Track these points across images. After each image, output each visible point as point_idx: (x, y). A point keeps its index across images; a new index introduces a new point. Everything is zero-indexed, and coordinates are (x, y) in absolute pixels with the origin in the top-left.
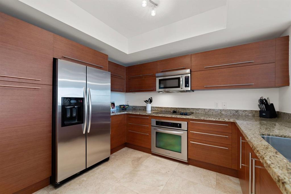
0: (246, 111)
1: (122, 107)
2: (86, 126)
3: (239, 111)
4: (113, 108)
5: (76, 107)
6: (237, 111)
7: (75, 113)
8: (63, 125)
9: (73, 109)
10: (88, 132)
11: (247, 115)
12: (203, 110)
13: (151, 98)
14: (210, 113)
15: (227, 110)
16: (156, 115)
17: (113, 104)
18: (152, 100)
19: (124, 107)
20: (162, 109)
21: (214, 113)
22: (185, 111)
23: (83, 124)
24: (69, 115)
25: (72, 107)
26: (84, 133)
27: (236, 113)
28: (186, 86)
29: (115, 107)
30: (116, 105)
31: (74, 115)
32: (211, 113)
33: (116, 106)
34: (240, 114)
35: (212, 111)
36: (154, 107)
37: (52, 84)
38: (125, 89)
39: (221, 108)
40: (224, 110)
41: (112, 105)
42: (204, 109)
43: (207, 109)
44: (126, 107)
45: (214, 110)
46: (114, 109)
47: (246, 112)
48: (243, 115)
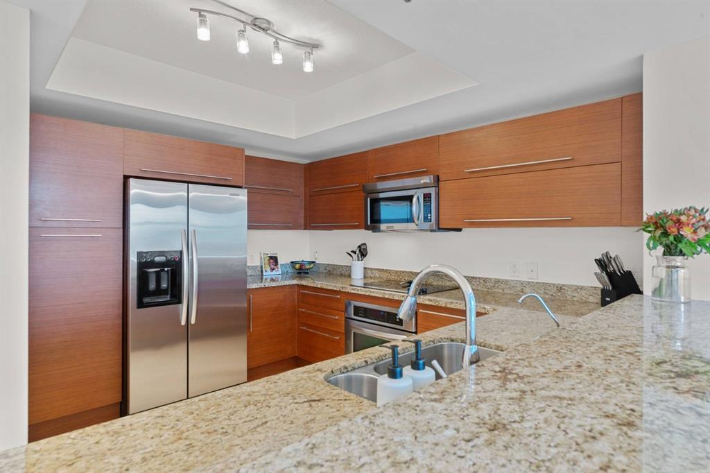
0: (582, 288)
1: (297, 266)
2: (188, 310)
3: (566, 288)
4: (272, 270)
5: (166, 269)
6: (560, 288)
7: (166, 282)
8: (141, 305)
9: (162, 273)
10: (193, 321)
11: (585, 299)
12: (482, 281)
13: (365, 244)
14: (497, 290)
15: (537, 283)
16: (353, 291)
17: (274, 260)
18: (365, 249)
19: (300, 268)
20: (390, 276)
21: (506, 291)
22: (440, 283)
23: (180, 305)
24: (152, 286)
25: (159, 269)
26: (183, 322)
27: (559, 294)
28: (426, 219)
29: (279, 266)
30: (280, 262)
31: (164, 285)
32: (501, 291)
33: (281, 265)
34: (569, 298)
35: (503, 285)
36: (372, 269)
37: (121, 226)
38: (302, 221)
39: (524, 278)
40: (529, 283)
41: (272, 261)
42: (485, 280)
43: (490, 279)
44: (308, 267)
45: (506, 282)
46: (274, 272)
47: (583, 292)
48: (575, 299)
